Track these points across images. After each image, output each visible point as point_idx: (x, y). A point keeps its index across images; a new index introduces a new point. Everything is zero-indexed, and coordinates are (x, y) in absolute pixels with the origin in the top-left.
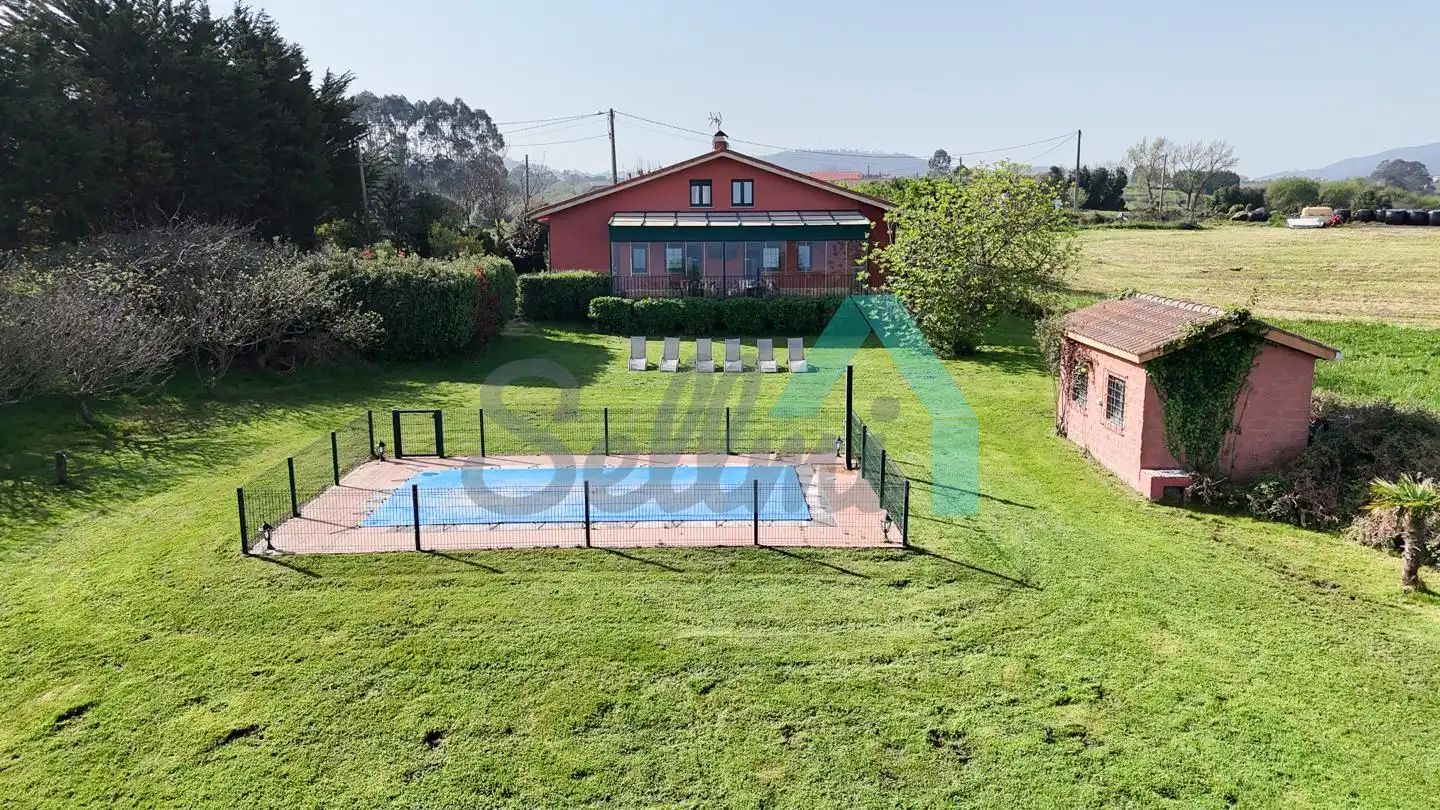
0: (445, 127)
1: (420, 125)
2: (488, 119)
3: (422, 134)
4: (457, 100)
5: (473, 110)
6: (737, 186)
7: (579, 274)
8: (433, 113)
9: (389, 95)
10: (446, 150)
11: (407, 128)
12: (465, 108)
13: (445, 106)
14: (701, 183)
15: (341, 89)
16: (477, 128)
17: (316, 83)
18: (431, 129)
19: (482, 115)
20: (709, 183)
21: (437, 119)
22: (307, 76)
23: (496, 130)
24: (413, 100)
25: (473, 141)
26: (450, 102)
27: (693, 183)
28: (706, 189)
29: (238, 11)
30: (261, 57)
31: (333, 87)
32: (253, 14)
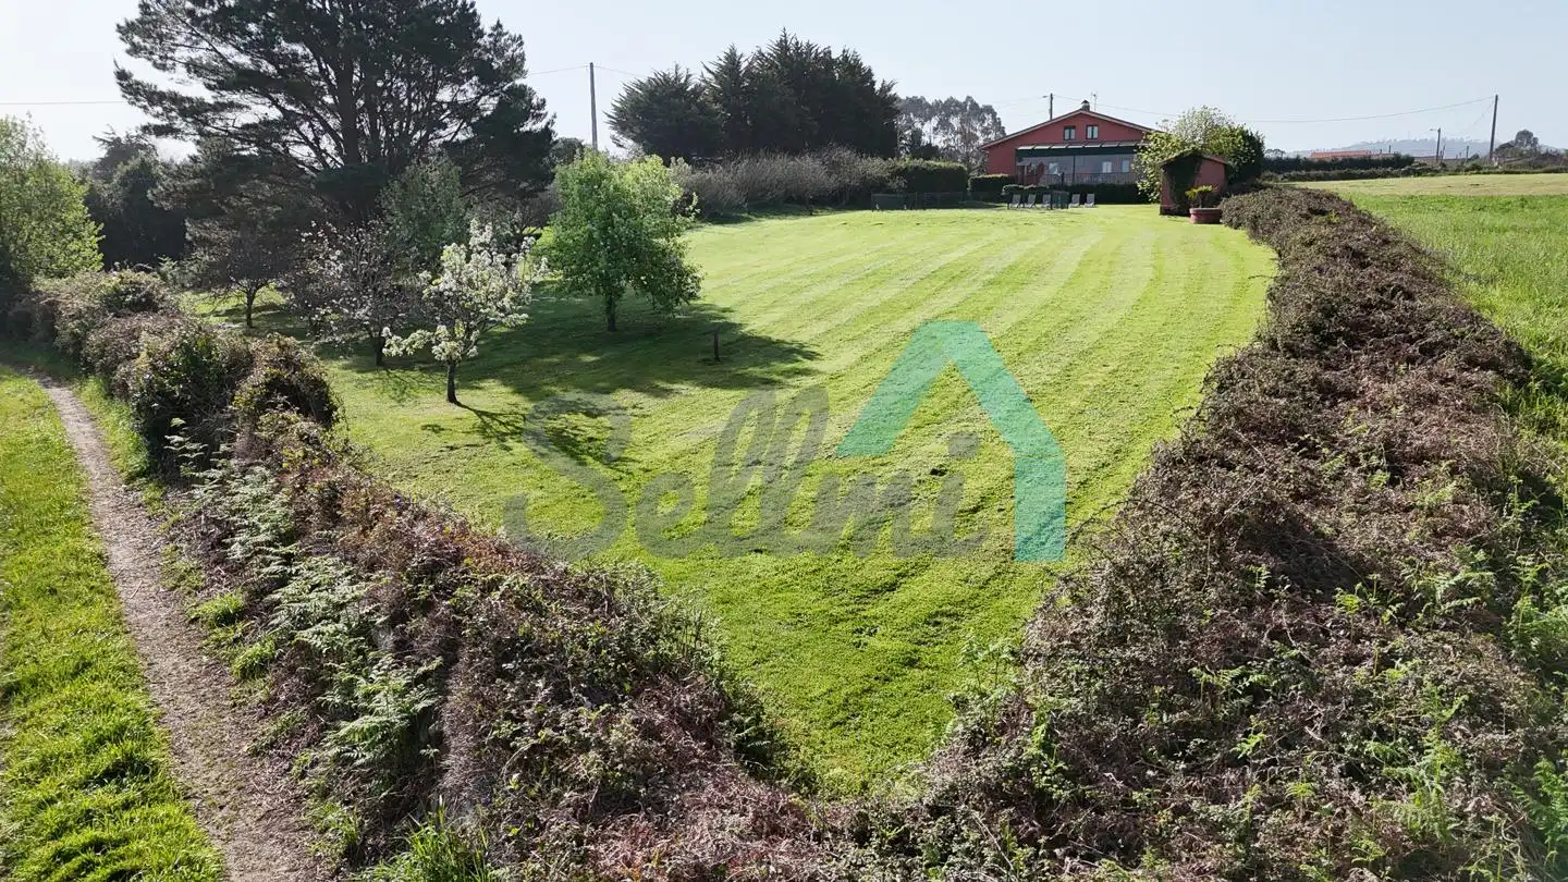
0: (955, 121)
1: (934, 122)
2: (994, 114)
3: (935, 129)
4: (969, 98)
5: (981, 106)
6: (1090, 129)
7: (999, 176)
8: (948, 109)
9: (911, 96)
10: (955, 141)
11: (923, 124)
12: (975, 105)
13: (957, 104)
14: (1071, 128)
15: (889, 89)
16: (984, 122)
17: (877, 87)
18: (944, 125)
19: (989, 110)
20: (1074, 127)
21: (948, 116)
22: (873, 83)
23: (1000, 123)
24: (930, 100)
25: (978, 134)
26: (962, 99)
27: (1066, 128)
28: (1073, 131)
29: (844, 51)
30: (854, 75)
31: (886, 88)
32: (850, 53)
